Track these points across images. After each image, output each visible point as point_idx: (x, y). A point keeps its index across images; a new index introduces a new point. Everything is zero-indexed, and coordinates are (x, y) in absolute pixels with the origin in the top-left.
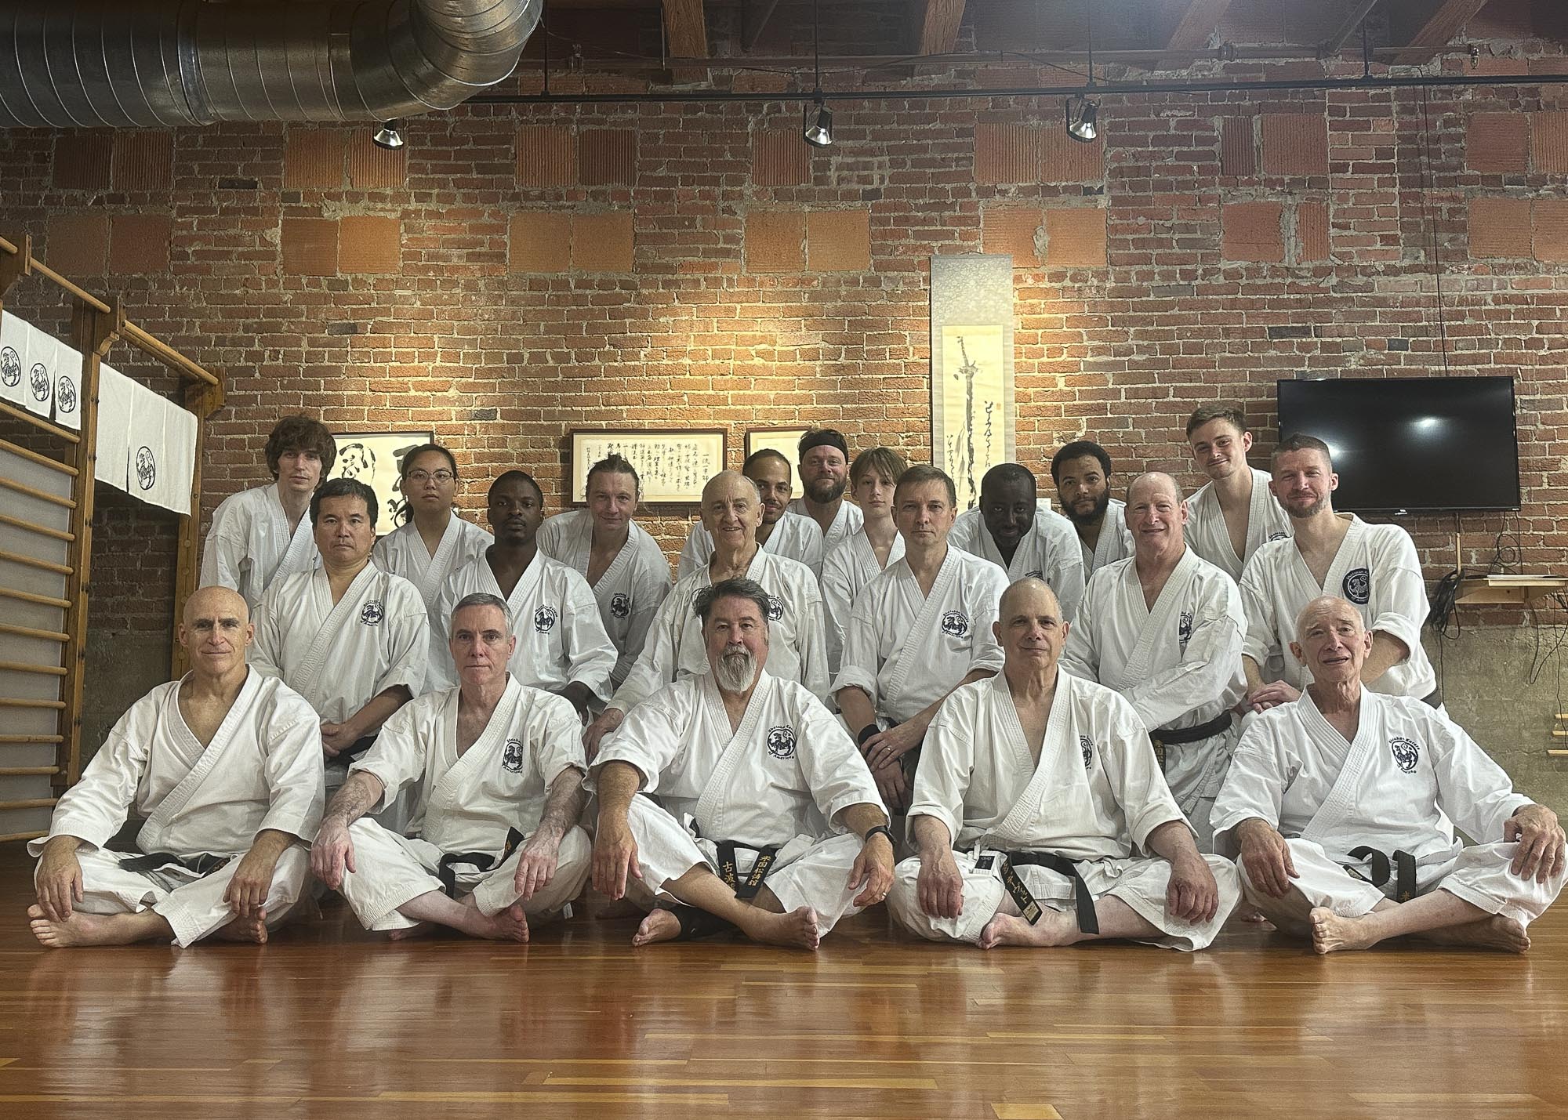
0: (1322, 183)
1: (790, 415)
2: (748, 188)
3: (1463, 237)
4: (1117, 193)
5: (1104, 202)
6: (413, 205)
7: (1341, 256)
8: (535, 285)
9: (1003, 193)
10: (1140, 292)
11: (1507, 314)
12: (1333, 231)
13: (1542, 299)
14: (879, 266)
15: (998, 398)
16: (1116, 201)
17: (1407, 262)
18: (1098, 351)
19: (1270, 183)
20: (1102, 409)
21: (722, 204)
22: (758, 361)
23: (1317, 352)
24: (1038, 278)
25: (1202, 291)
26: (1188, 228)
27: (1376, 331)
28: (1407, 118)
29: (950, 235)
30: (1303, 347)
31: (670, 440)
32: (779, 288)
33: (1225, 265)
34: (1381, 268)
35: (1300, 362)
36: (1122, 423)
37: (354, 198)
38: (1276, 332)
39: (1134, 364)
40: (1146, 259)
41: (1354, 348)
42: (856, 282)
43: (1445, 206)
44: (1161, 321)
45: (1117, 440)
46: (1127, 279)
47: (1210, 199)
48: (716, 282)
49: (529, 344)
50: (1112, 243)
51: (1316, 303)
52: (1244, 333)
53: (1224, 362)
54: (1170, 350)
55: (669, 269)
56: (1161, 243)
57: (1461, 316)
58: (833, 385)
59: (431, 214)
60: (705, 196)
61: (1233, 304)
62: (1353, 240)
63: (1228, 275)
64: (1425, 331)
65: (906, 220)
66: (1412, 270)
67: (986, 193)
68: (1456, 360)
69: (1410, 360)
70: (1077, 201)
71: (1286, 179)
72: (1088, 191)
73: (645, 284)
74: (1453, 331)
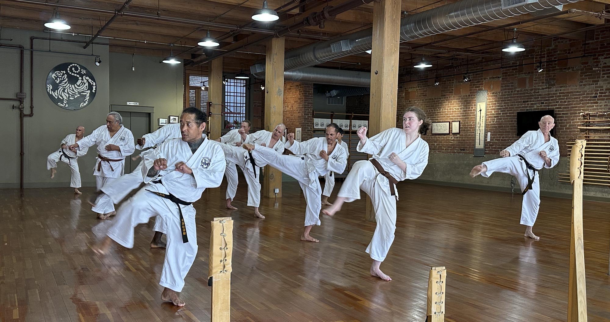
0: (533, 72)
1: (458, 119)
2: (455, 81)
3: (555, 81)
4: (503, 77)
5: (501, 79)
6: (418, 88)
7: (535, 86)
8: (430, 99)
9: (487, 79)
10: (505, 95)
11: (561, 96)
12: (534, 82)
13: (568, 93)
14: (471, 93)
15: (484, 116)
16: (503, 79)
17: (545, 87)
18: (498, 106)
19: (525, 73)
20: (498, 117)
21: (451, 84)
22: (455, 110)
23: (530, 105)
24: (491, 93)
25: (514, 94)
26: (512, 83)
27: (539, 101)
28: (548, 58)
29: (479, 87)
30: (528, 104)
31: (443, 123)
32: (458, 98)
33: (517, 89)
34: (541, 88)
35: (527, 107)
36: (501, 119)
37: (412, 88)
38: (524, 102)
39: (503, 108)
40: (506, 89)
41: (536, 104)
42: (467, 96)
43: (553, 75)
44: (508, 100)
45: (500, 122)
46: (503, 93)
47: (516, 77)
48: (450, 97)
49: (429, 109)
50: (502, 87)
51: (531, 96)
52: (519, 102)
53: (516, 108)
54: (508, 105)
55: (445, 95)
56: (508, 86)
57: (553, 97)
58: (463, 113)
59: (420, 89)
60: (450, 83)
61: (518, 97)
62: (537, 83)
63: (518, 91)
64: (547, 100)
65: (474, 85)
66: (546, 88)
67: (485, 79)
68: (552, 106)
69: (544, 106)
70: (497, 79)
71: (528, 72)
72: (499, 77)
73: (442, 98)
74: (552, 100)
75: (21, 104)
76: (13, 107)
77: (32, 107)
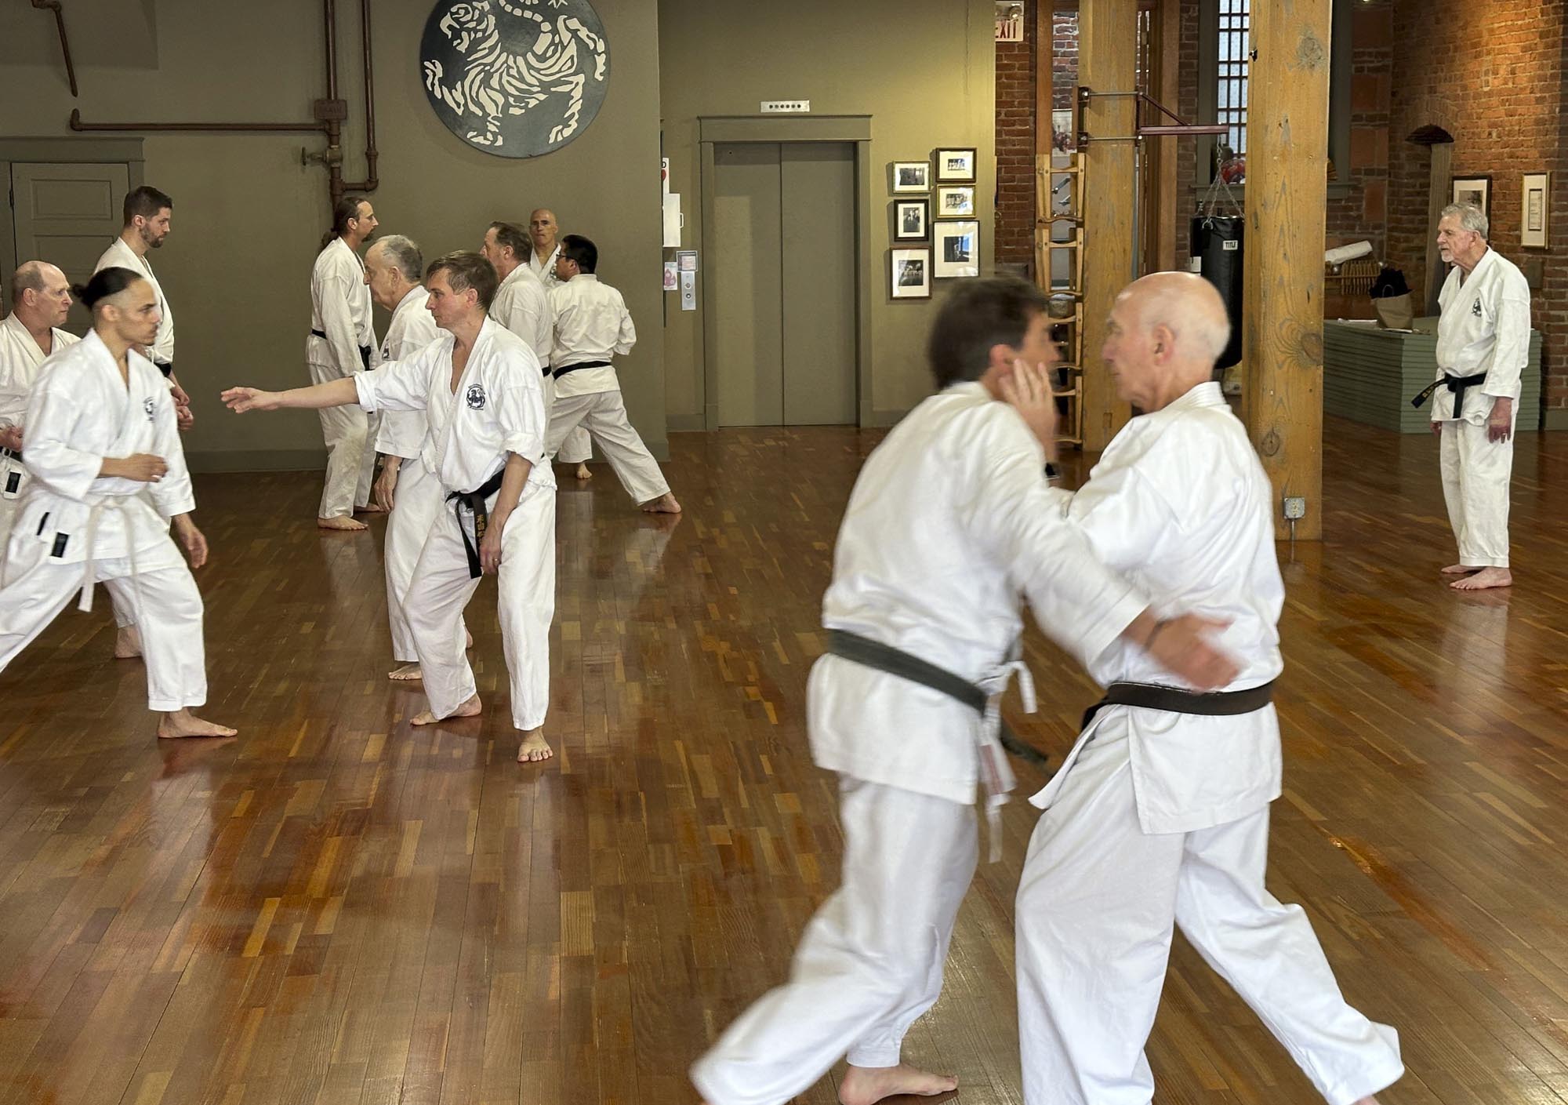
75: (331, 143)
76: (304, 158)
77: (371, 156)
